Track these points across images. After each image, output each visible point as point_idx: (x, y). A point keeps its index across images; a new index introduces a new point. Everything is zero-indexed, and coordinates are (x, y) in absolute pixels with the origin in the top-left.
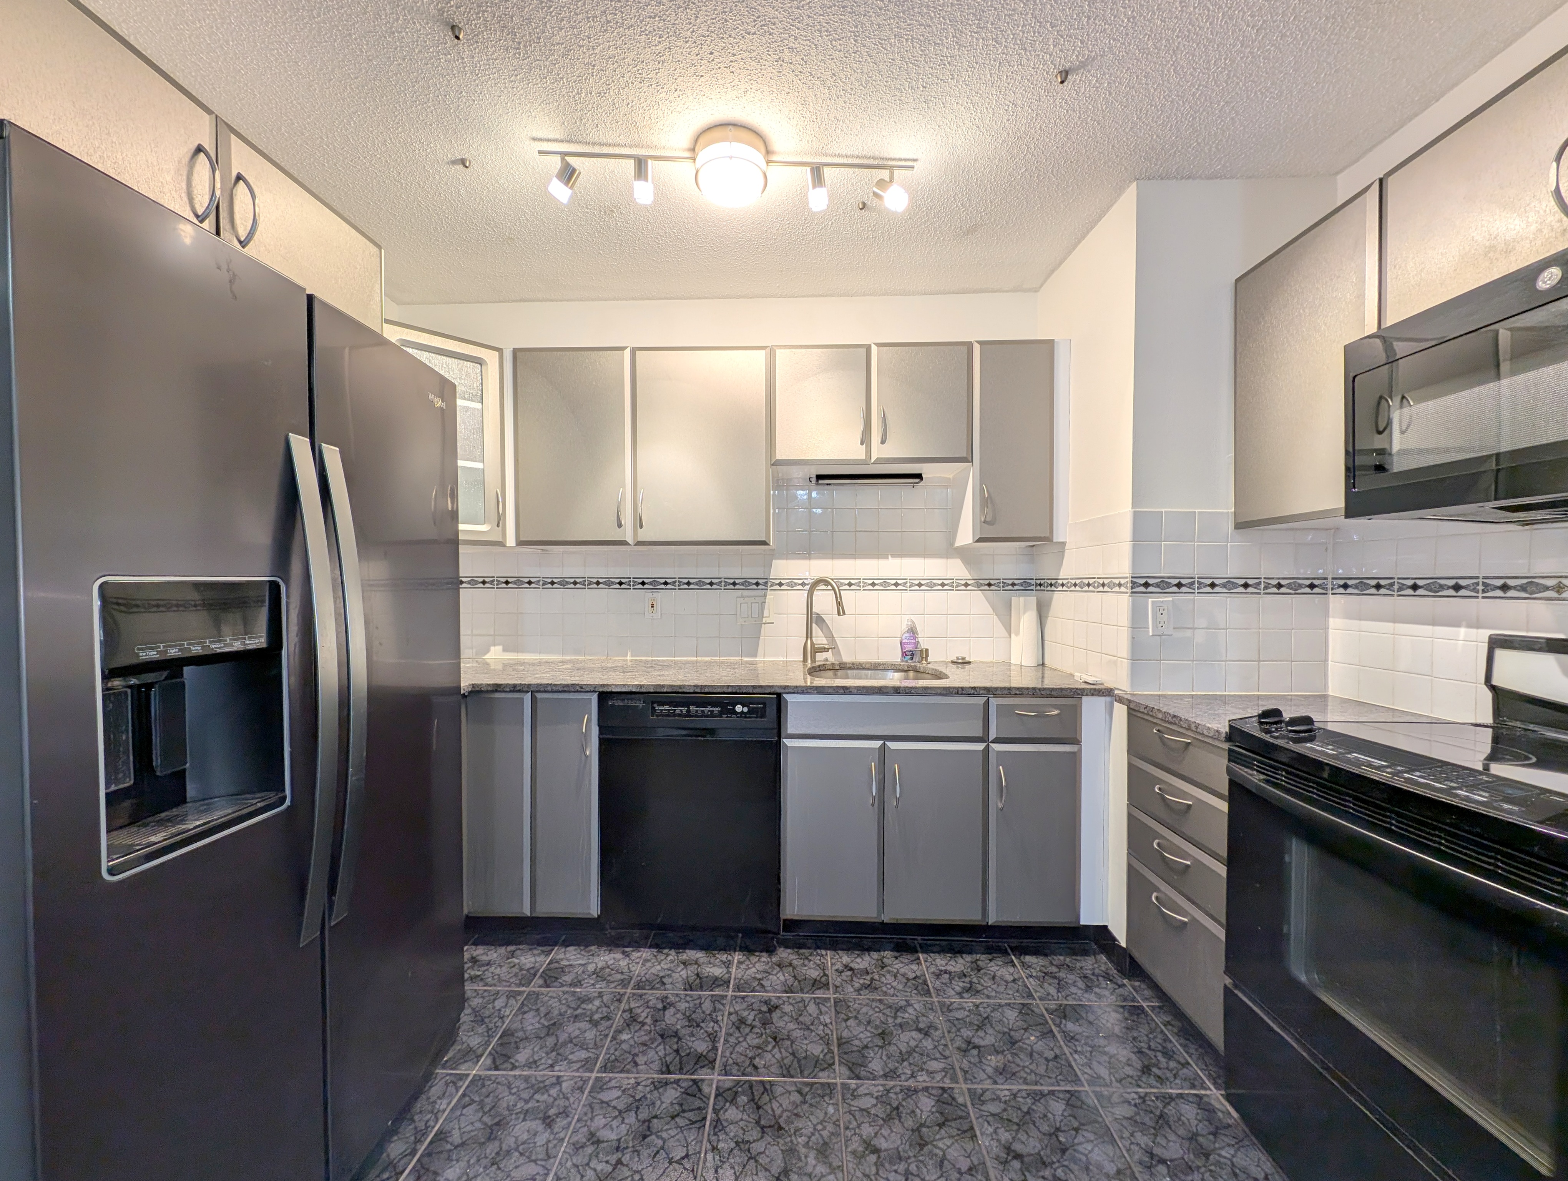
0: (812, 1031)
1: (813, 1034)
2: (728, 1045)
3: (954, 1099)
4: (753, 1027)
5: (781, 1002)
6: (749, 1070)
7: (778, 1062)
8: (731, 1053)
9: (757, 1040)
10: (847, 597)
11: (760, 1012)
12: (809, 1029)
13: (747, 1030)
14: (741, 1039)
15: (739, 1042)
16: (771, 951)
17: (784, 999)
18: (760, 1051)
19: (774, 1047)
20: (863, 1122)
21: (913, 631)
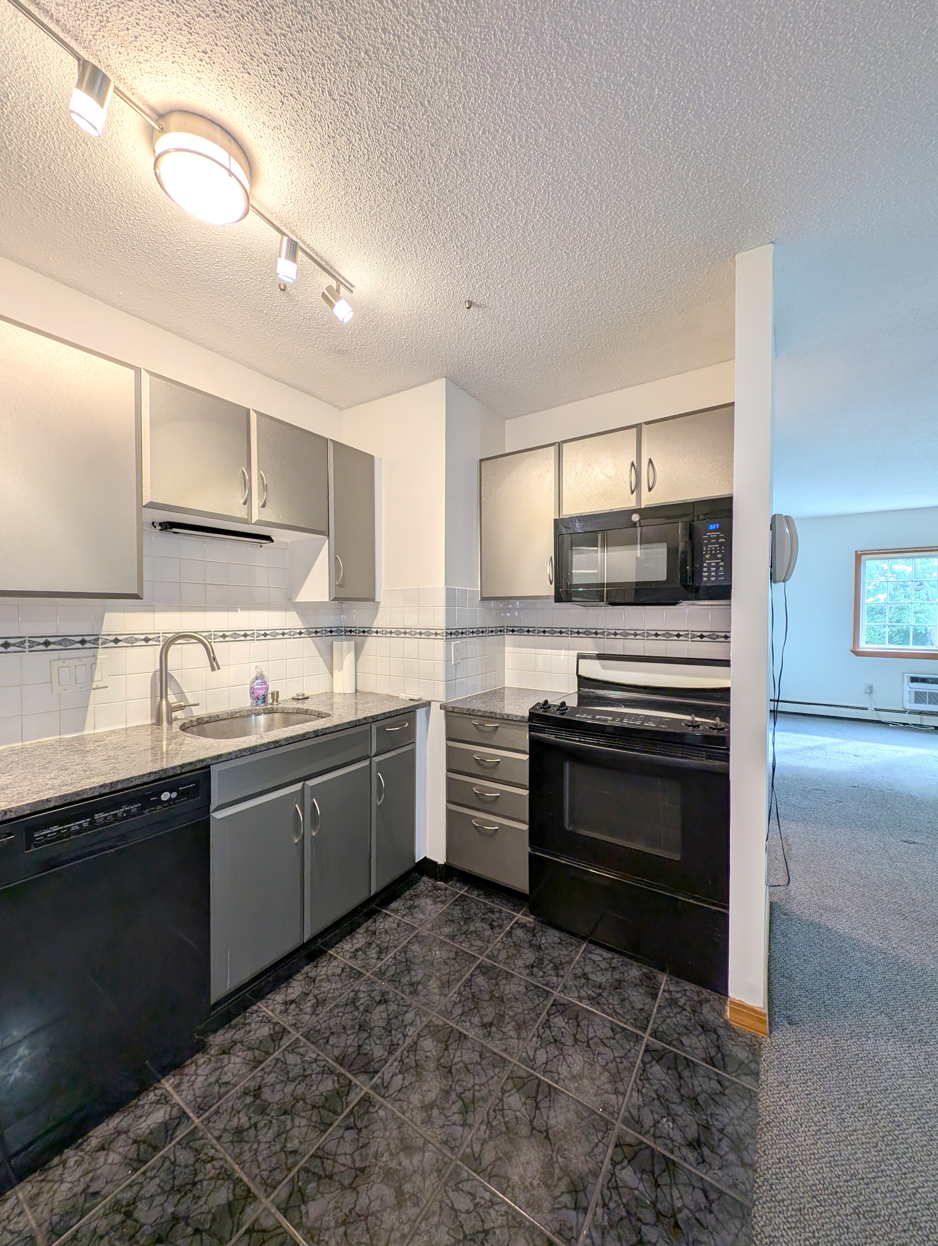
0: (311, 1075)
1: (313, 1076)
2: (247, 1165)
3: (437, 1026)
4: (255, 1125)
5: (259, 1080)
6: (291, 1160)
7: (309, 1126)
8: (259, 1167)
9: (271, 1131)
10: (219, 648)
11: (247, 1106)
12: (306, 1076)
13: (252, 1132)
14: (255, 1146)
15: (256, 1150)
16: (201, 1047)
17: (259, 1074)
18: (284, 1136)
19: (292, 1121)
20: (409, 1097)
21: (260, 677)
